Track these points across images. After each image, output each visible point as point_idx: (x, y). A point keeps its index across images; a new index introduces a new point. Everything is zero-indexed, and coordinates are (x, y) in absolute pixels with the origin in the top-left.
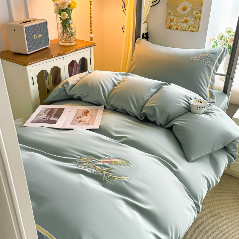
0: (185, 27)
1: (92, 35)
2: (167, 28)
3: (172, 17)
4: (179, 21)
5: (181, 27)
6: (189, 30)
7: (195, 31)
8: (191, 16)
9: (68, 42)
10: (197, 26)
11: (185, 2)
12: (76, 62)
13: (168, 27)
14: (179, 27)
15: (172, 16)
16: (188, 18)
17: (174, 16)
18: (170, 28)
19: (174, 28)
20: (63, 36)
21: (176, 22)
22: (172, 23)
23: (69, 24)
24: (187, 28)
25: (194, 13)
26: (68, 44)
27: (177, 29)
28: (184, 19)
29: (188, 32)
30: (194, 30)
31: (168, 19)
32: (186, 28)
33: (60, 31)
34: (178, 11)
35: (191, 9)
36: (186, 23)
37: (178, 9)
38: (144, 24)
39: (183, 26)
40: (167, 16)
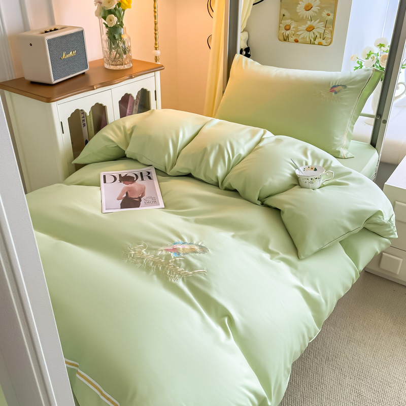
1: (158, 52)
2: (280, 40)
3: (288, 22)
4: (299, 28)
6: (316, 42)
7: (325, 44)
8: (318, 21)
9: (118, 63)
10: (328, 36)
12: (132, 97)
13: (282, 38)
14: (301, 37)
15: (287, 19)
16: (314, 23)
17: (292, 19)
18: (286, 39)
19: (292, 39)
20: (110, 53)
21: (294, 29)
22: (288, 32)
23: (120, 35)
24: (312, 40)
25: (324, 14)
26: (118, 67)
27: (296, 41)
28: (307, 26)
29: (314, 45)
30: (324, 42)
31: (281, 25)
33: (106, 45)
34: (298, 11)
35: (319, 8)
36: (311, 31)
37: (298, 7)
38: (243, 33)
39: (305, 37)
40: (280, 20)
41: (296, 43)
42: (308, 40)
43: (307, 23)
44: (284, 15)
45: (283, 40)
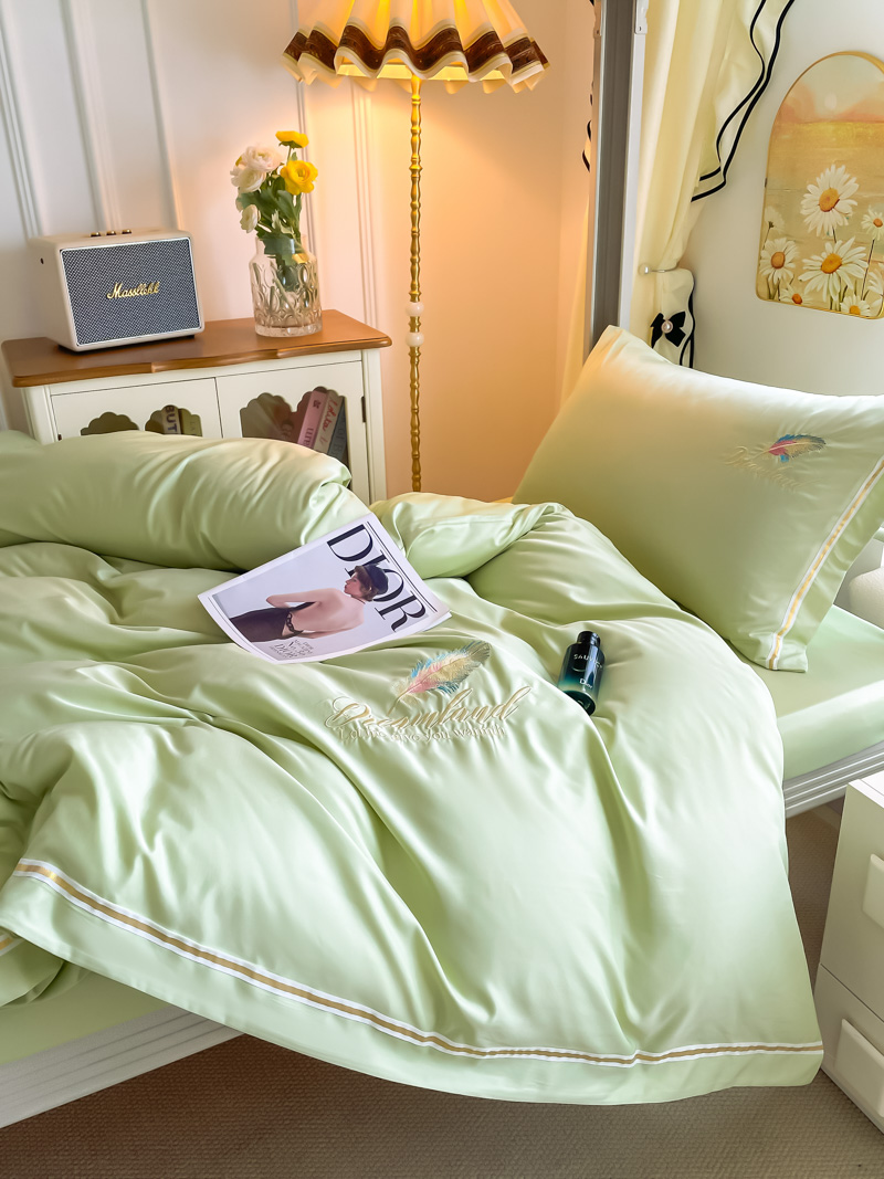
0: (828, 292)
2: (759, 296)
3: (780, 244)
4: (805, 261)
5: (813, 292)
6: (845, 306)
7: (867, 313)
8: (851, 241)
10: (876, 288)
11: (833, 167)
13: (764, 291)
14: (808, 288)
15: (777, 236)
16: (843, 249)
17: (788, 236)
18: (773, 295)
19: (786, 294)
21: (792, 266)
22: (778, 274)
24: (836, 299)
25: (867, 222)
27: (797, 301)
28: (824, 255)
29: (838, 315)
30: (863, 305)
31: (764, 253)
32: (832, 299)
34: (804, 212)
35: (855, 203)
36: (832, 272)
37: (803, 202)
38: (673, 272)
39: (818, 289)
40: (763, 239)
41: (797, 307)
42: (825, 298)
43: (824, 249)
44: (771, 225)
45: (766, 296)
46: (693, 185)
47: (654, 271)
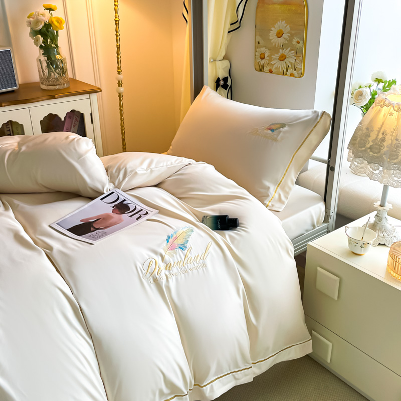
0: (282, 68)
2: (256, 70)
3: (263, 50)
4: (272, 56)
5: (276, 69)
6: (288, 73)
7: (297, 76)
8: (289, 49)
10: (299, 66)
11: (280, 21)
13: (258, 68)
14: (274, 67)
15: (262, 47)
16: (286, 52)
17: (265, 47)
18: (261, 69)
19: (266, 69)
21: (268, 58)
22: (263, 61)
24: (285, 70)
25: (294, 42)
27: (271, 72)
28: (279, 54)
29: (286, 76)
30: (295, 73)
31: (257, 54)
32: (283, 71)
34: (270, 38)
35: (289, 35)
36: (283, 61)
37: (270, 34)
38: (222, 61)
39: (278, 67)
40: (256, 48)
41: (271, 74)
42: (281, 70)
43: (279, 52)
44: (259, 43)
45: (259, 70)
46: (228, 27)
47: (215, 60)
